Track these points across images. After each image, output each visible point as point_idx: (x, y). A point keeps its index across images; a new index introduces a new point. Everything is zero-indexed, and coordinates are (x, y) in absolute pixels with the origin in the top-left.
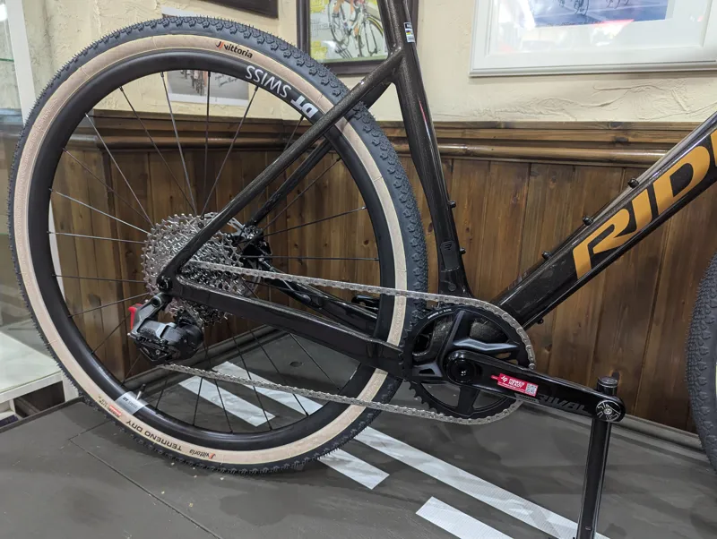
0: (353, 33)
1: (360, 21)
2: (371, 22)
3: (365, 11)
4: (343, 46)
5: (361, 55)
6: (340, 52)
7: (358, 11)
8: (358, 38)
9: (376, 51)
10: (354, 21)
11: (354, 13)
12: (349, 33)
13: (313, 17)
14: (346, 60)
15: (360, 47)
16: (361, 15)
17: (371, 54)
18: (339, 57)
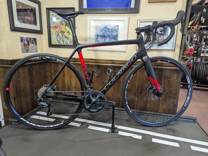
2: (66, 38)
3: (64, 35)
4: (60, 42)
5: (64, 44)
6: (59, 43)
7: (62, 35)
8: (63, 40)
9: (67, 43)
11: (62, 36)
12: (61, 39)
13: (52, 35)
14: (60, 44)
15: (64, 42)
16: (63, 36)
17: (66, 44)
18: (58, 44)
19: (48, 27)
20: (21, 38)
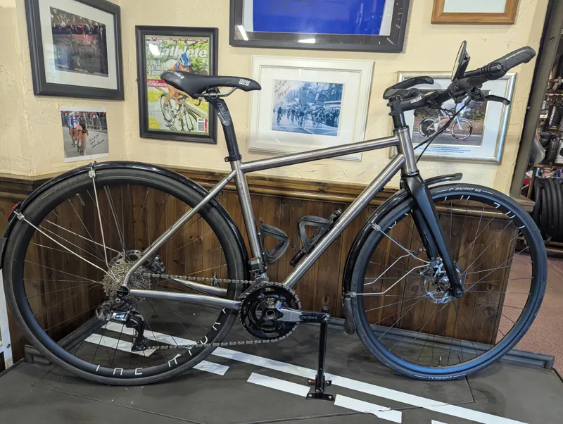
0: (178, 117)
1: (182, 111)
2: (189, 113)
3: (185, 106)
4: (171, 123)
5: (183, 129)
6: (169, 126)
8: (181, 120)
10: (178, 111)
11: (178, 106)
12: (175, 117)
13: (150, 104)
14: (172, 131)
15: (182, 125)
16: (183, 108)
17: (190, 130)
18: (168, 129)
19: (138, 80)
20: (63, 113)
